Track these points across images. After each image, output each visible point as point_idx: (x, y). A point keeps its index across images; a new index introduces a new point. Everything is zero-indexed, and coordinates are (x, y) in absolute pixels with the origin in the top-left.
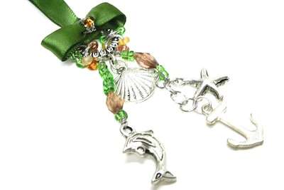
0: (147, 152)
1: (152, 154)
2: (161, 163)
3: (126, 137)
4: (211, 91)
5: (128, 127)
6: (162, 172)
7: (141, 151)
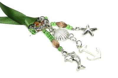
0: (73, 60)
1: (76, 60)
2: (79, 63)
3: (65, 55)
4: (89, 33)
5: (65, 52)
6: (80, 66)
7: (71, 60)
